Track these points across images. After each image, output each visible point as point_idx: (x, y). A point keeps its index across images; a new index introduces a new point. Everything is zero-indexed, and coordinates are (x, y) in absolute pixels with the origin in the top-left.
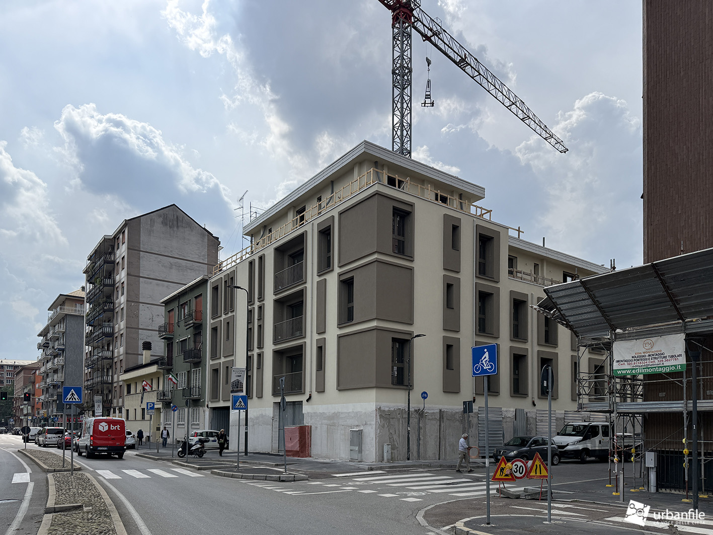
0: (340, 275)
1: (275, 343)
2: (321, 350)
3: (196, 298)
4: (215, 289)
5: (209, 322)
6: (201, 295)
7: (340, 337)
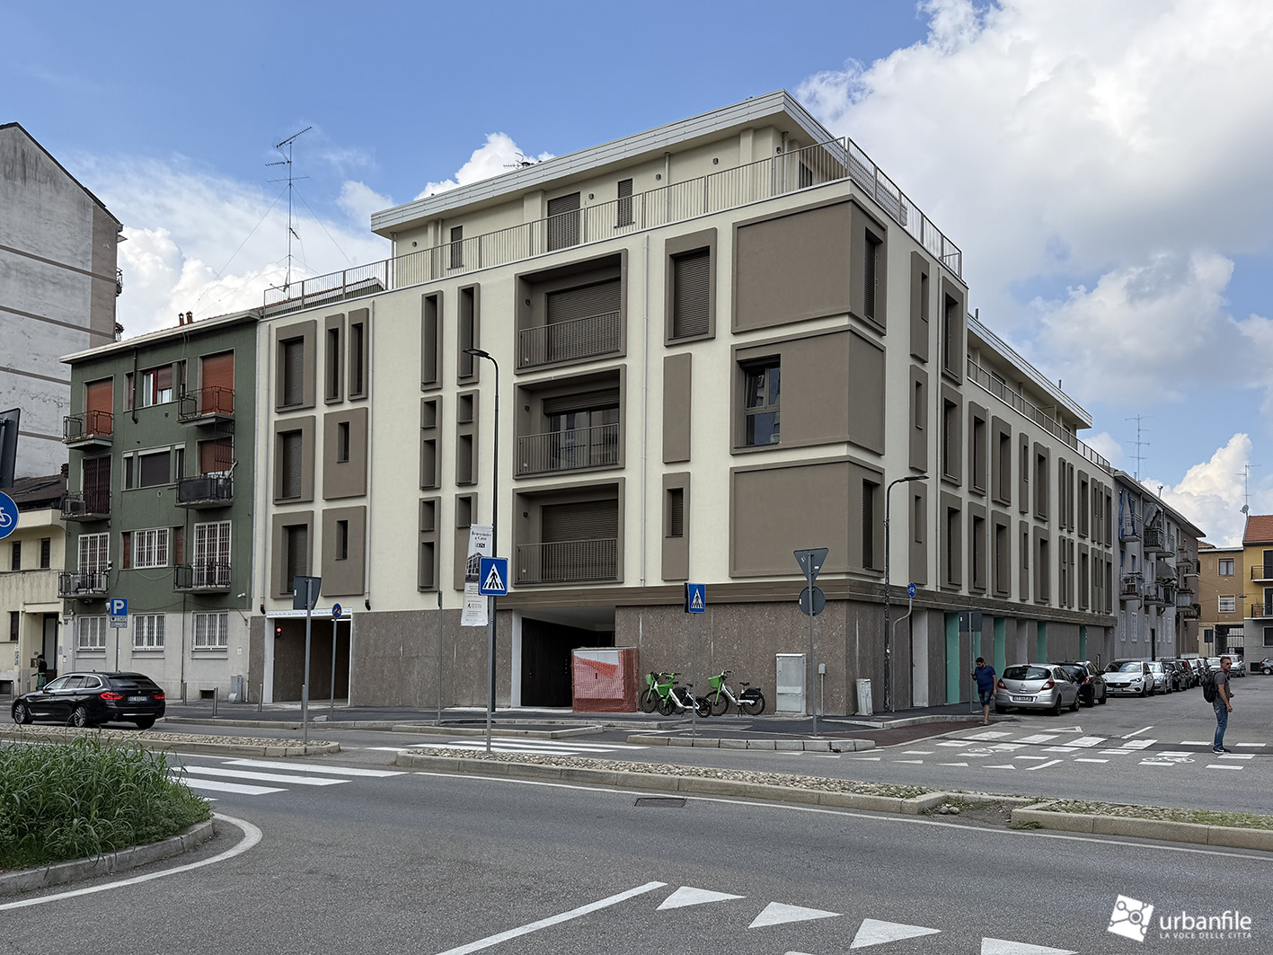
0: (737, 350)
1: (520, 475)
2: (676, 498)
3: (204, 358)
4: (290, 345)
5: (266, 420)
6: (232, 352)
7: (737, 473)
